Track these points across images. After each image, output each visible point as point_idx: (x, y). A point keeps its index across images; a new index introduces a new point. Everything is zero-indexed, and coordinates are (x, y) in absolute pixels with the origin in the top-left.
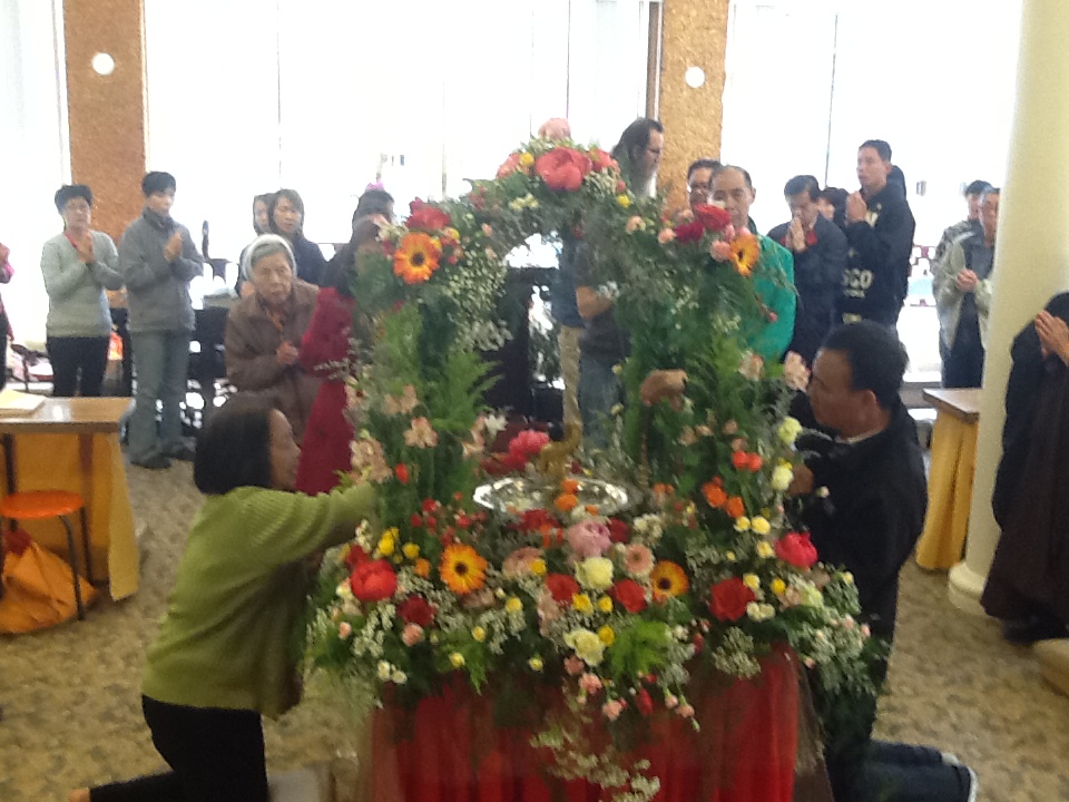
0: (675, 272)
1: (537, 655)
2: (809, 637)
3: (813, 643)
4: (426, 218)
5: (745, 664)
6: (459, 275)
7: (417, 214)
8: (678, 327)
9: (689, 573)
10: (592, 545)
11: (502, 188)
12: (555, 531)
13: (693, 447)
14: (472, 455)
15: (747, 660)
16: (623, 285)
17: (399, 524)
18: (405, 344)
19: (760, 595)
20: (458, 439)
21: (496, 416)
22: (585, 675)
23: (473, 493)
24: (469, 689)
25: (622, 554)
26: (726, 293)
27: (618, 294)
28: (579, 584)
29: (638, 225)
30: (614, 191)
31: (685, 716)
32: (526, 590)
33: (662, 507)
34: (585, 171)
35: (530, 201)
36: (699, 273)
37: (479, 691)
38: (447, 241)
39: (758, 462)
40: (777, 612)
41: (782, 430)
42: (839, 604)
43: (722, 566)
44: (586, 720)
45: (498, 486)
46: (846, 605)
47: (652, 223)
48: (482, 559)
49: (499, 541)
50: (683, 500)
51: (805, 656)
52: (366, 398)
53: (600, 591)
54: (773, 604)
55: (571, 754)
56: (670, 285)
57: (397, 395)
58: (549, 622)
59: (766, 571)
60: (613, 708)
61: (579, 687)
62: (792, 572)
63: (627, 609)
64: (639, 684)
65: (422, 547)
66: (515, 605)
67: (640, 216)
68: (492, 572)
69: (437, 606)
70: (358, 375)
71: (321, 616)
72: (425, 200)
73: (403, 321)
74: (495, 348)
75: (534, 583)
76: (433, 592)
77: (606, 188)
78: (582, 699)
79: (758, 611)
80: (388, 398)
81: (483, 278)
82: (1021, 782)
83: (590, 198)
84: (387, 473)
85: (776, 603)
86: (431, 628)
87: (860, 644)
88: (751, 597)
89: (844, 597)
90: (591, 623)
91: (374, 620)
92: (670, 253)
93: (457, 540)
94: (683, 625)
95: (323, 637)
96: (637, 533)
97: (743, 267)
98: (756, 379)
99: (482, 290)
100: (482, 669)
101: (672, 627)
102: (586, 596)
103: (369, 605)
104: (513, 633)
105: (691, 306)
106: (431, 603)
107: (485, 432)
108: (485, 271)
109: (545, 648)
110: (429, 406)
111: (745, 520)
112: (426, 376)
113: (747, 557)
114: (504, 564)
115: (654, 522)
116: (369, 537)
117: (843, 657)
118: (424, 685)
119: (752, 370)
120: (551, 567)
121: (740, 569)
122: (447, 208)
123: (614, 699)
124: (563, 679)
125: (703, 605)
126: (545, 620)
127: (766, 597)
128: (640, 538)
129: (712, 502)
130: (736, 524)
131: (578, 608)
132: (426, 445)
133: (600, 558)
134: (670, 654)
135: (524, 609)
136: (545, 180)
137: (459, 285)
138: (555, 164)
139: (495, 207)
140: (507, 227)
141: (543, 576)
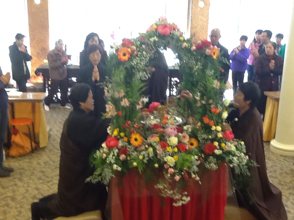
0: (196, 58)
1: (157, 163)
2: (232, 159)
3: (233, 161)
4: (127, 43)
5: (214, 166)
6: (136, 59)
7: (124, 42)
8: (196, 74)
9: (198, 141)
10: (172, 133)
11: (148, 35)
12: (162, 130)
13: (200, 107)
14: (139, 108)
15: (214, 165)
17: (119, 127)
18: (121, 78)
19: (218, 147)
20: (135, 104)
21: (146, 98)
22: (170, 169)
24: (138, 172)
25: (180, 136)
26: (210, 64)
28: (168, 144)
29: (186, 45)
30: (179, 36)
32: (154, 146)
33: (191, 123)
35: (156, 38)
36: (203, 59)
37: (141, 173)
39: (218, 111)
40: (223, 153)
41: (225, 102)
42: (240, 150)
43: (208, 139)
44: (170, 180)
46: (242, 150)
47: (189, 45)
48: (141, 137)
49: (147, 132)
50: (197, 121)
52: (110, 93)
53: (174, 146)
55: (166, 190)
56: (194, 62)
57: (119, 92)
58: (160, 154)
59: (220, 141)
60: (177, 178)
61: (168, 172)
62: (227, 141)
63: (182, 151)
64: (184, 171)
66: (151, 149)
67: (186, 43)
68: (145, 140)
69: (129, 149)
70: (108, 87)
71: (98, 152)
72: (127, 39)
73: (120, 72)
74: (146, 79)
75: (156, 144)
77: (177, 35)
78: (169, 175)
79: (218, 152)
80: (116, 93)
81: (142, 60)
82: (289, 199)
83: (172, 38)
84: (116, 113)
86: (128, 156)
87: (246, 161)
88: (215, 148)
89: (241, 148)
91: (112, 153)
92: (194, 53)
93: (135, 132)
94: (197, 156)
95: (99, 158)
96: (185, 130)
97: (215, 57)
98: (218, 88)
99: (142, 63)
100: (142, 167)
101: (194, 156)
102: (170, 148)
103: (111, 149)
104: (150, 157)
105: (200, 68)
108: (143, 58)
109: (159, 161)
112: (127, 87)
113: (215, 137)
117: (241, 165)
118: (125, 171)
119: (217, 85)
120: (161, 139)
121: (213, 140)
122: (132, 41)
123: (177, 175)
124: (164, 170)
125: (202, 150)
126: (159, 154)
127: (220, 148)
128: (185, 132)
129: (205, 122)
130: (212, 128)
131: (168, 150)
132: (127, 106)
133: (174, 137)
134: (193, 163)
135: (153, 151)
136: (160, 33)
137: (136, 62)
138: (162, 28)
139: (146, 40)
140: (149, 46)
141: (158, 142)
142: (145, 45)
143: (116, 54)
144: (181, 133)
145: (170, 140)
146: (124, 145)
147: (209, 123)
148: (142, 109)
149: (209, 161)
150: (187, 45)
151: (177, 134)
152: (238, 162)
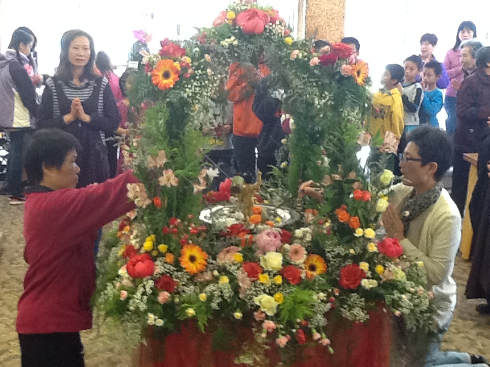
0: (320, 83)
1: (238, 310)
2: (398, 299)
3: (400, 302)
4: (171, 52)
5: (360, 315)
6: (191, 85)
7: (166, 48)
8: (321, 116)
9: (327, 261)
10: (270, 245)
11: (217, 33)
12: (248, 236)
13: (333, 187)
14: (199, 191)
16: (289, 91)
17: (155, 232)
18: (159, 125)
19: (369, 274)
20: (191, 182)
21: (214, 169)
22: (266, 321)
23: (199, 214)
24: (197, 329)
25: (288, 251)
26: (349, 96)
27: (284, 96)
28: (262, 267)
29: (298, 56)
30: (283, 34)
31: (325, 344)
32: (231, 271)
33: (311, 222)
34: (266, 22)
35: (233, 40)
36: (333, 84)
38: (184, 64)
39: (368, 196)
40: (379, 284)
41: (382, 177)
42: (415, 280)
43: (346, 257)
44: (267, 347)
45: (214, 209)
46: (420, 281)
47: (306, 54)
48: (204, 253)
49: (215, 243)
50: (324, 218)
51: (395, 310)
52: (136, 158)
53: (275, 272)
54: (376, 280)
56: (316, 90)
57: (155, 156)
58: (245, 290)
59: (372, 260)
60: (282, 340)
61: (262, 328)
62: (388, 261)
63: (291, 282)
64: (298, 326)
65: (169, 246)
66: (225, 280)
67: (299, 50)
68: (211, 261)
69: (178, 280)
70: (130, 144)
71: (110, 287)
72: (170, 39)
73: (157, 112)
75: (235, 267)
76: (176, 273)
77: (279, 33)
78: (264, 335)
79: (367, 284)
80: (149, 158)
81: (206, 86)
83: (269, 39)
84: (148, 202)
85: (378, 279)
86: (176, 294)
87: (427, 302)
88: (363, 275)
89: (418, 275)
90: (269, 290)
91: (141, 290)
92: (316, 72)
93: (190, 242)
94: (324, 293)
95: (111, 299)
96: (296, 238)
99: (205, 94)
100: (206, 319)
101: (317, 293)
102: (268, 277)
103: (138, 280)
104: (225, 298)
105: (329, 103)
106: (175, 280)
107: (207, 178)
108: (207, 82)
109: (242, 305)
110: (174, 163)
111: (360, 230)
112: (171, 145)
113: (361, 252)
114: (218, 256)
115: (307, 232)
116: (138, 240)
117: (418, 310)
118: (171, 326)
119: (365, 141)
120: (245, 257)
121: (357, 259)
122: (182, 45)
123: (283, 335)
124: (254, 324)
125: (335, 280)
126: (243, 289)
127: (372, 274)
128: (299, 241)
129: (342, 220)
130: (355, 233)
131: (261, 282)
132: (172, 186)
133: (275, 253)
134: (316, 308)
135: (230, 282)
136: (241, 28)
137: (191, 90)
138: (247, 18)
139: (213, 44)
140: (219, 56)
141: (241, 263)
142: (211, 54)
143: (149, 74)
144: (290, 244)
145: (265, 260)
146: (168, 271)
147: (349, 221)
148: (204, 191)
149: (351, 304)
150: (300, 55)
151: (281, 247)
152: (412, 304)
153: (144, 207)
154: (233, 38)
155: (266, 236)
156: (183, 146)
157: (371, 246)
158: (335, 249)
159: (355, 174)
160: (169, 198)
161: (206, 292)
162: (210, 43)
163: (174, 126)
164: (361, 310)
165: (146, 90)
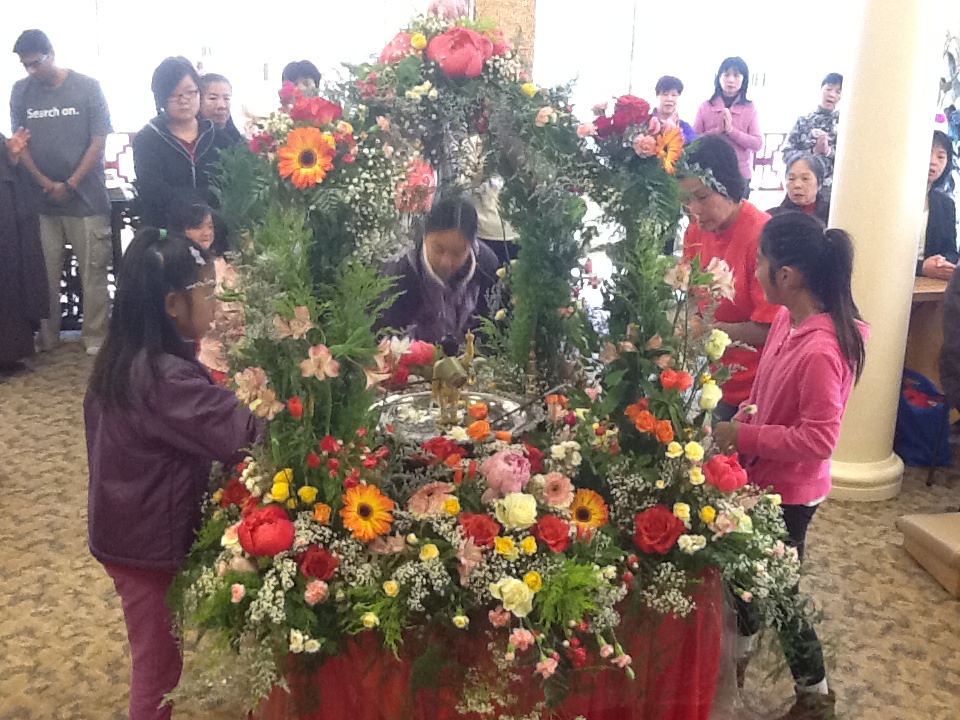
2: (747, 569)
4: (314, 110)
5: (681, 603)
6: (359, 177)
9: (609, 500)
10: (509, 478)
12: (467, 462)
13: (616, 365)
15: (682, 598)
17: (293, 463)
19: (691, 525)
20: (360, 366)
21: (400, 337)
22: (515, 630)
25: (541, 487)
28: (500, 525)
31: (621, 665)
32: (440, 534)
34: (487, 54)
35: (429, 89)
36: (623, 171)
37: (399, 659)
38: (341, 137)
39: (688, 382)
40: (709, 542)
41: (710, 344)
44: (516, 677)
48: (386, 499)
51: (740, 590)
53: (524, 529)
54: (705, 535)
57: (288, 318)
58: (471, 570)
59: (695, 499)
60: (548, 666)
61: (508, 643)
62: (721, 497)
63: (554, 550)
64: (572, 634)
65: (321, 491)
66: (431, 552)
68: (398, 511)
69: (341, 557)
71: (207, 574)
75: (449, 525)
76: (335, 542)
77: (511, 75)
78: (510, 656)
79: (690, 543)
80: (276, 321)
81: (387, 180)
84: (277, 407)
86: (335, 581)
88: (679, 528)
89: (770, 520)
90: (517, 570)
91: (273, 581)
94: (612, 564)
95: (211, 598)
96: (555, 462)
97: (668, 163)
98: (683, 288)
101: (602, 567)
103: (262, 561)
104: (436, 588)
106: (334, 555)
107: (390, 357)
110: (325, 329)
111: (676, 445)
112: (320, 296)
114: (409, 501)
115: (573, 449)
116: (258, 478)
117: (781, 588)
126: (467, 568)
129: (641, 427)
130: (667, 451)
131: (501, 552)
132: (327, 377)
133: (521, 494)
134: (601, 597)
135: (440, 556)
136: (441, 65)
137: (358, 188)
138: (450, 46)
139: (390, 96)
140: (402, 119)
141: (457, 516)
142: (388, 114)
143: (271, 156)
144: (543, 474)
145: (504, 509)
146: (320, 538)
147: (655, 429)
148: (385, 383)
149: (662, 582)
150: (554, 116)
151: (530, 483)
152: (772, 578)
153: (271, 417)
154: (427, 84)
155: (503, 461)
156: (341, 294)
157: (696, 474)
158: (626, 481)
159: (661, 340)
160: (316, 398)
161: (396, 579)
162: (384, 95)
163: (323, 258)
164: (680, 593)
165: (267, 188)
